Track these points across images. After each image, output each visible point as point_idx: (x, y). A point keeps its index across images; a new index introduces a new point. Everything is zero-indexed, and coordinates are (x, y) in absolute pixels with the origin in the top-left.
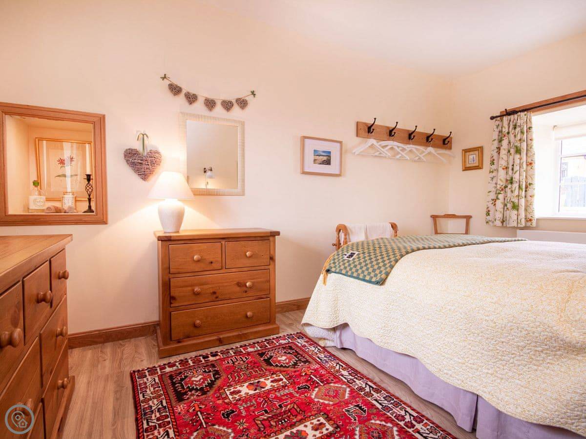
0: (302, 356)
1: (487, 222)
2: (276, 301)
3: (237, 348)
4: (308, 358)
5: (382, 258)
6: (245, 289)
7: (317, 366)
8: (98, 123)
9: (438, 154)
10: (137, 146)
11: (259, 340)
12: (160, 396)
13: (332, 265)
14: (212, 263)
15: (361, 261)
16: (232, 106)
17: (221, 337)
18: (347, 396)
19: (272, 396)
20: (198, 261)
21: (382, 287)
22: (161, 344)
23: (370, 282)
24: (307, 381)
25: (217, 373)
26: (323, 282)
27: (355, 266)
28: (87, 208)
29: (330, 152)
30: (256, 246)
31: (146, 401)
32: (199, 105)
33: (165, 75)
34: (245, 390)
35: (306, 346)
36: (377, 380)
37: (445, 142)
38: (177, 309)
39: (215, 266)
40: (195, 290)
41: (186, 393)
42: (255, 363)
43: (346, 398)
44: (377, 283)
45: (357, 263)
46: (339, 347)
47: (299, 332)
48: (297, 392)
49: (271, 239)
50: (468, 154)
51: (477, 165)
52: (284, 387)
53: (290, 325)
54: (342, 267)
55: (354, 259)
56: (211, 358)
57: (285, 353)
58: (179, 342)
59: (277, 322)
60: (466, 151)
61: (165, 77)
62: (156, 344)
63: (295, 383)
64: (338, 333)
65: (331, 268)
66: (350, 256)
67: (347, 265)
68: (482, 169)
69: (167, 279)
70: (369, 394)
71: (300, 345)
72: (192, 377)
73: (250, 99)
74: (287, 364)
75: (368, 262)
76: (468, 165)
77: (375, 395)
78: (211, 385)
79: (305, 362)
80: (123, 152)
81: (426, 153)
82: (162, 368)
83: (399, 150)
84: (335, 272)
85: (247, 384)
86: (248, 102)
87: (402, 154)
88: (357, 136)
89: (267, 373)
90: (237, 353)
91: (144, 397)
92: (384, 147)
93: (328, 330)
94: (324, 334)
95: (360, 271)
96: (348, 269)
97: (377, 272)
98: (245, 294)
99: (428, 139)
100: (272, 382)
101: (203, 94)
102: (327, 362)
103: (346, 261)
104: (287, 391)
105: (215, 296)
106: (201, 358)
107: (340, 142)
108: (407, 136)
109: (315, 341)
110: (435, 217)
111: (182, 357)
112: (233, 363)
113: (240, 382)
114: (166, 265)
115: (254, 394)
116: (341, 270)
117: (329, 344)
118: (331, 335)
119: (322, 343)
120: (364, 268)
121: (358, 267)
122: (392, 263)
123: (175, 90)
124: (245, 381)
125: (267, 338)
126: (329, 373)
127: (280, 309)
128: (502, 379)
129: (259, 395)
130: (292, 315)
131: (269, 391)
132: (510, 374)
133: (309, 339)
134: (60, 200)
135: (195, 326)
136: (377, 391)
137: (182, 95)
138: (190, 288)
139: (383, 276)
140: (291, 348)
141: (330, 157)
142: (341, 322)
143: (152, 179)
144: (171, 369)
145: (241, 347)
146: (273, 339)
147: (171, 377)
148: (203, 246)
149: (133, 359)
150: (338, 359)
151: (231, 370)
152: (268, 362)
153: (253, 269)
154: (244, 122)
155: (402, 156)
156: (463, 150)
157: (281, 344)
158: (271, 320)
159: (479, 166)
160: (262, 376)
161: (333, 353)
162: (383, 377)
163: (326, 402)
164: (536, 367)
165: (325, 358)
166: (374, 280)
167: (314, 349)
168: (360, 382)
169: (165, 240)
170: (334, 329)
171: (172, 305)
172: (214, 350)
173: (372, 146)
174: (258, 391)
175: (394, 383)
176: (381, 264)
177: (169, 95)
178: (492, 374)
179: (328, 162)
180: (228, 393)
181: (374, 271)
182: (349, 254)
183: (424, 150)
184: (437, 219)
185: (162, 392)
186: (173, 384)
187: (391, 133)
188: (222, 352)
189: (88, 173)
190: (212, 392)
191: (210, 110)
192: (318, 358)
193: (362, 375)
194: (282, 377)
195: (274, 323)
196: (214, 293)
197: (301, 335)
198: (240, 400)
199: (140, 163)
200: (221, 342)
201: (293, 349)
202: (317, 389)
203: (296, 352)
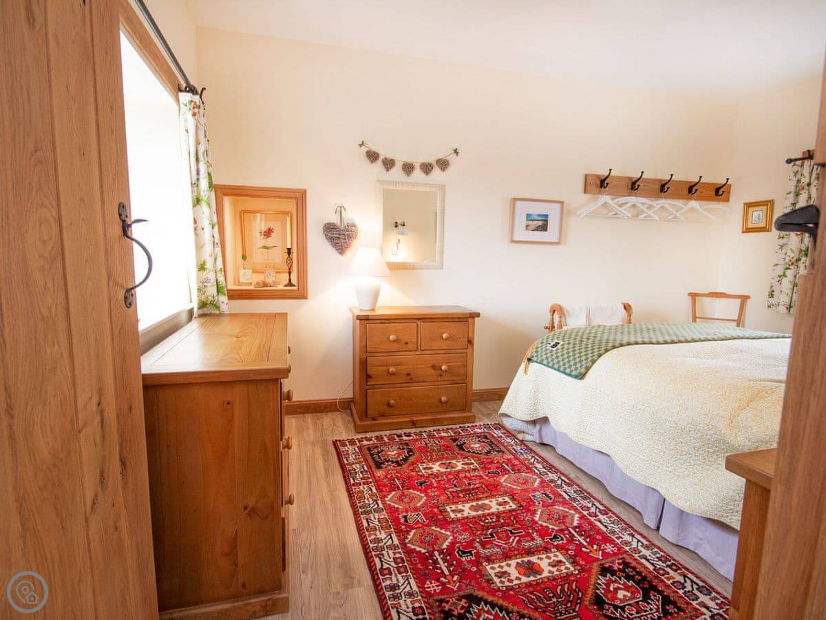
0: (496, 446)
1: (769, 307)
2: (474, 388)
3: (430, 431)
4: (503, 449)
5: (586, 351)
6: (439, 372)
7: (511, 457)
8: (300, 197)
9: (705, 210)
10: (334, 219)
11: (454, 427)
12: (362, 462)
13: (534, 354)
14: (407, 343)
15: (564, 352)
16: (432, 168)
17: (415, 419)
18: (536, 485)
19: (462, 475)
20: (394, 341)
21: (582, 381)
22: (357, 419)
23: (569, 375)
24: (498, 468)
25: (410, 450)
26: (524, 371)
27: (557, 357)
28: (287, 282)
29: (547, 215)
30: (454, 328)
31: (351, 464)
32: (397, 171)
33: (363, 142)
34: (436, 467)
35: (502, 437)
36: (572, 476)
37: (720, 192)
38: (373, 387)
39: (410, 346)
40: (390, 370)
41: (383, 463)
42: (447, 447)
43: (535, 486)
44: (576, 377)
45: (559, 354)
46: (538, 442)
47: (496, 422)
48: (487, 476)
49: (470, 320)
50: (751, 209)
51: (763, 225)
52: (474, 470)
53: (488, 415)
54: (544, 357)
55: (557, 349)
56: (405, 438)
57: (479, 441)
58: (374, 419)
59: (473, 410)
60: (749, 205)
61: (363, 144)
62: (351, 420)
63: (485, 468)
64: (538, 427)
65: (533, 357)
66: (554, 345)
67: (549, 355)
68: (770, 231)
69: (364, 357)
70: (560, 486)
71: (496, 436)
72: (388, 451)
73: (452, 159)
74: (480, 451)
75: (571, 354)
76: (750, 226)
77: (566, 488)
78: (405, 460)
79: (498, 452)
80: (322, 227)
81: (685, 210)
82: (360, 441)
83: (643, 208)
84: (537, 362)
85: (439, 463)
86: (450, 163)
87: (647, 213)
88: (585, 192)
89: (459, 457)
90: (430, 435)
91: (347, 460)
92: (621, 206)
93: (527, 422)
94: (523, 427)
95: (561, 363)
96: (550, 360)
97: (578, 365)
98: (439, 378)
99: (691, 190)
100: (463, 464)
101: (400, 159)
102: (522, 454)
103: (548, 351)
104: (476, 474)
105: (409, 377)
106: (395, 436)
107: (562, 203)
108: (658, 187)
109: (512, 433)
110: (694, 296)
111: (377, 434)
112: (426, 444)
113: (433, 461)
114: (364, 344)
115: (446, 472)
116: (543, 360)
117: (528, 437)
118: (530, 428)
119: (520, 437)
120: (566, 360)
121: (560, 359)
122: (595, 358)
123: (372, 156)
124: (437, 460)
125: (462, 425)
126: (522, 464)
127: (478, 398)
128: (679, 476)
129: (450, 473)
130: (491, 405)
131: (459, 472)
132: (687, 472)
133: (507, 431)
134: (263, 272)
135: (389, 405)
136: (569, 485)
137: (379, 162)
138: (384, 368)
139: (583, 370)
140: (486, 437)
141: (547, 221)
142: (541, 416)
143: (349, 253)
144: (368, 443)
145: (434, 431)
146: (468, 427)
147: (369, 449)
148: (399, 326)
149: (332, 431)
150: (535, 452)
151: (424, 450)
152: (461, 447)
153: (450, 351)
154: (445, 186)
155: (648, 216)
156: (745, 204)
157: (475, 433)
158: (466, 407)
159: (766, 228)
160: (453, 459)
161: (530, 447)
162: (580, 475)
163: (514, 487)
164: (708, 467)
165: (521, 451)
166: (574, 373)
167: (510, 441)
168: (554, 475)
169: (364, 319)
170: (534, 422)
171: (368, 384)
172: (407, 431)
173: (605, 205)
174: (448, 470)
175: (590, 481)
176: (583, 358)
177: (367, 162)
178: (671, 472)
179: (544, 228)
180: (421, 467)
181: (575, 364)
182: (554, 343)
183: (683, 206)
184: (697, 298)
185: (362, 460)
186: (372, 455)
187: (634, 186)
188: (415, 434)
189: (289, 246)
190: (406, 465)
191: (408, 175)
192: (514, 449)
193: (557, 470)
194: (473, 461)
195: (470, 411)
196: (409, 374)
197: (499, 426)
198: (432, 474)
199: (338, 238)
200: (414, 424)
201: (488, 439)
202: (506, 476)
203: (491, 441)
